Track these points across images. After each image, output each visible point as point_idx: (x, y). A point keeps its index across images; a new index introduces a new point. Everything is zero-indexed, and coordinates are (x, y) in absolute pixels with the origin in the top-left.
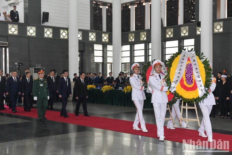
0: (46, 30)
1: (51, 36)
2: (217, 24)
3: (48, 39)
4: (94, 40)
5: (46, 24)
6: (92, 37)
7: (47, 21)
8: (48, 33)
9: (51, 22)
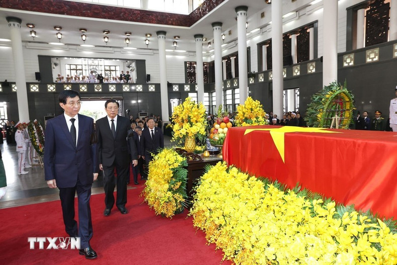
0: (150, 86)
1: (154, 90)
2: (347, 57)
3: (152, 92)
4: (189, 90)
5: (149, 82)
6: (187, 88)
7: (150, 80)
8: (152, 88)
9: (152, 81)
